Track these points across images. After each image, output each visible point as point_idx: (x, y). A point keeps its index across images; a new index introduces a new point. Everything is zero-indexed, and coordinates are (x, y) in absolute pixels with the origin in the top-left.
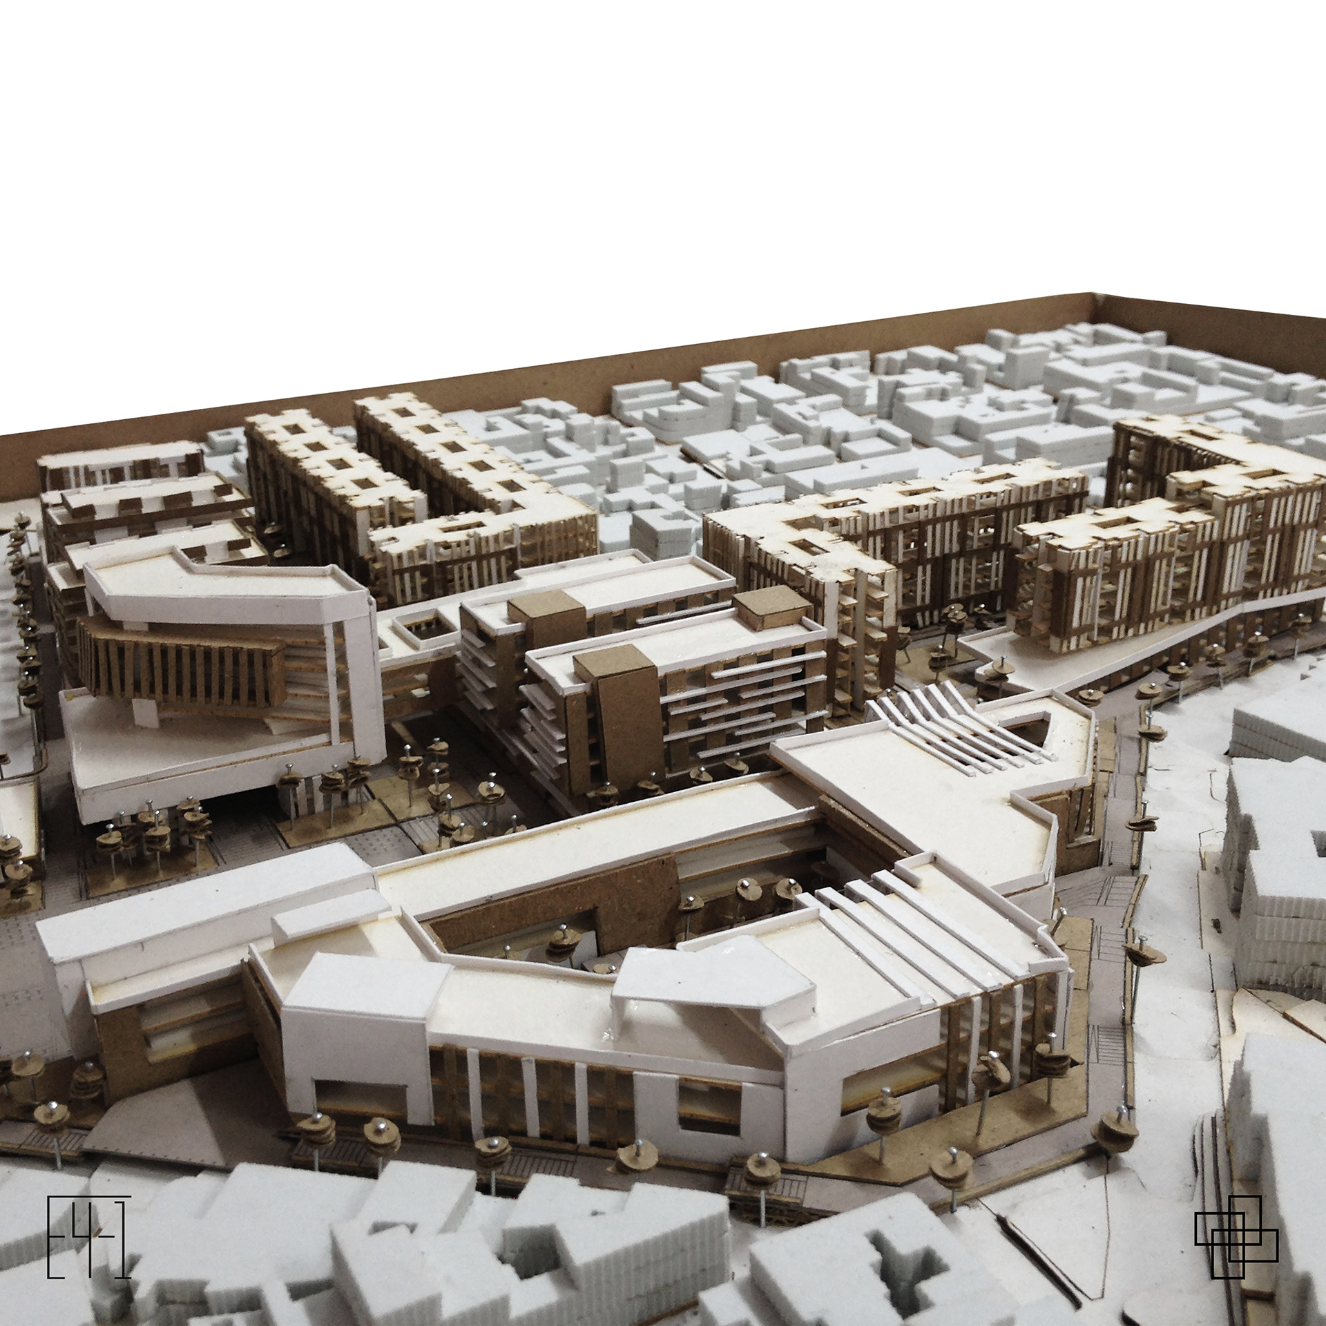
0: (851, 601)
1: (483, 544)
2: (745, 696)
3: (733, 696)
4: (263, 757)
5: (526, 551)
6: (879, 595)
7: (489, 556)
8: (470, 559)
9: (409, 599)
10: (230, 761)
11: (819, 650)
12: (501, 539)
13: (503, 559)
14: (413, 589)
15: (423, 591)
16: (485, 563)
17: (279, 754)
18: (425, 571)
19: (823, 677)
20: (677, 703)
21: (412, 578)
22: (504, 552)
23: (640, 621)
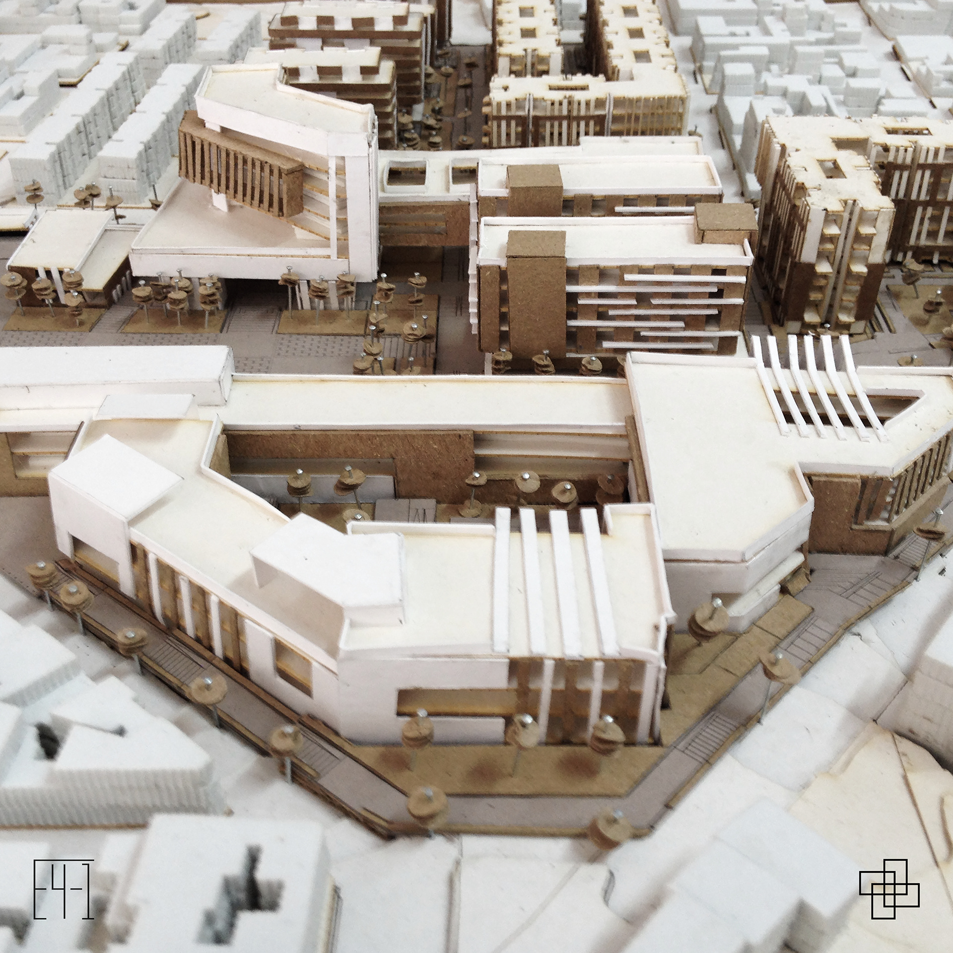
0: (833, 230)
1: (575, 106)
2: (655, 302)
3: (643, 299)
4: (274, 256)
5: (616, 119)
6: (865, 230)
7: (578, 119)
8: (560, 118)
9: (504, 143)
10: (248, 253)
11: (740, 274)
12: (592, 104)
13: (592, 123)
14: (508, 135)
15: (517, 139)
16: (574, 124)
17: (287, 256)
18: (522, 121)
19: (740, 301)
20: (588, 295)
21: (508, 126)
22: (593, 117)
23: (618, 209)
